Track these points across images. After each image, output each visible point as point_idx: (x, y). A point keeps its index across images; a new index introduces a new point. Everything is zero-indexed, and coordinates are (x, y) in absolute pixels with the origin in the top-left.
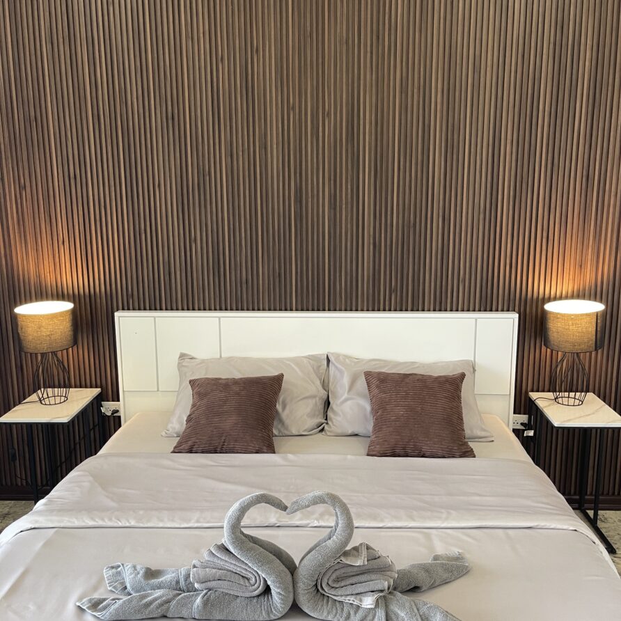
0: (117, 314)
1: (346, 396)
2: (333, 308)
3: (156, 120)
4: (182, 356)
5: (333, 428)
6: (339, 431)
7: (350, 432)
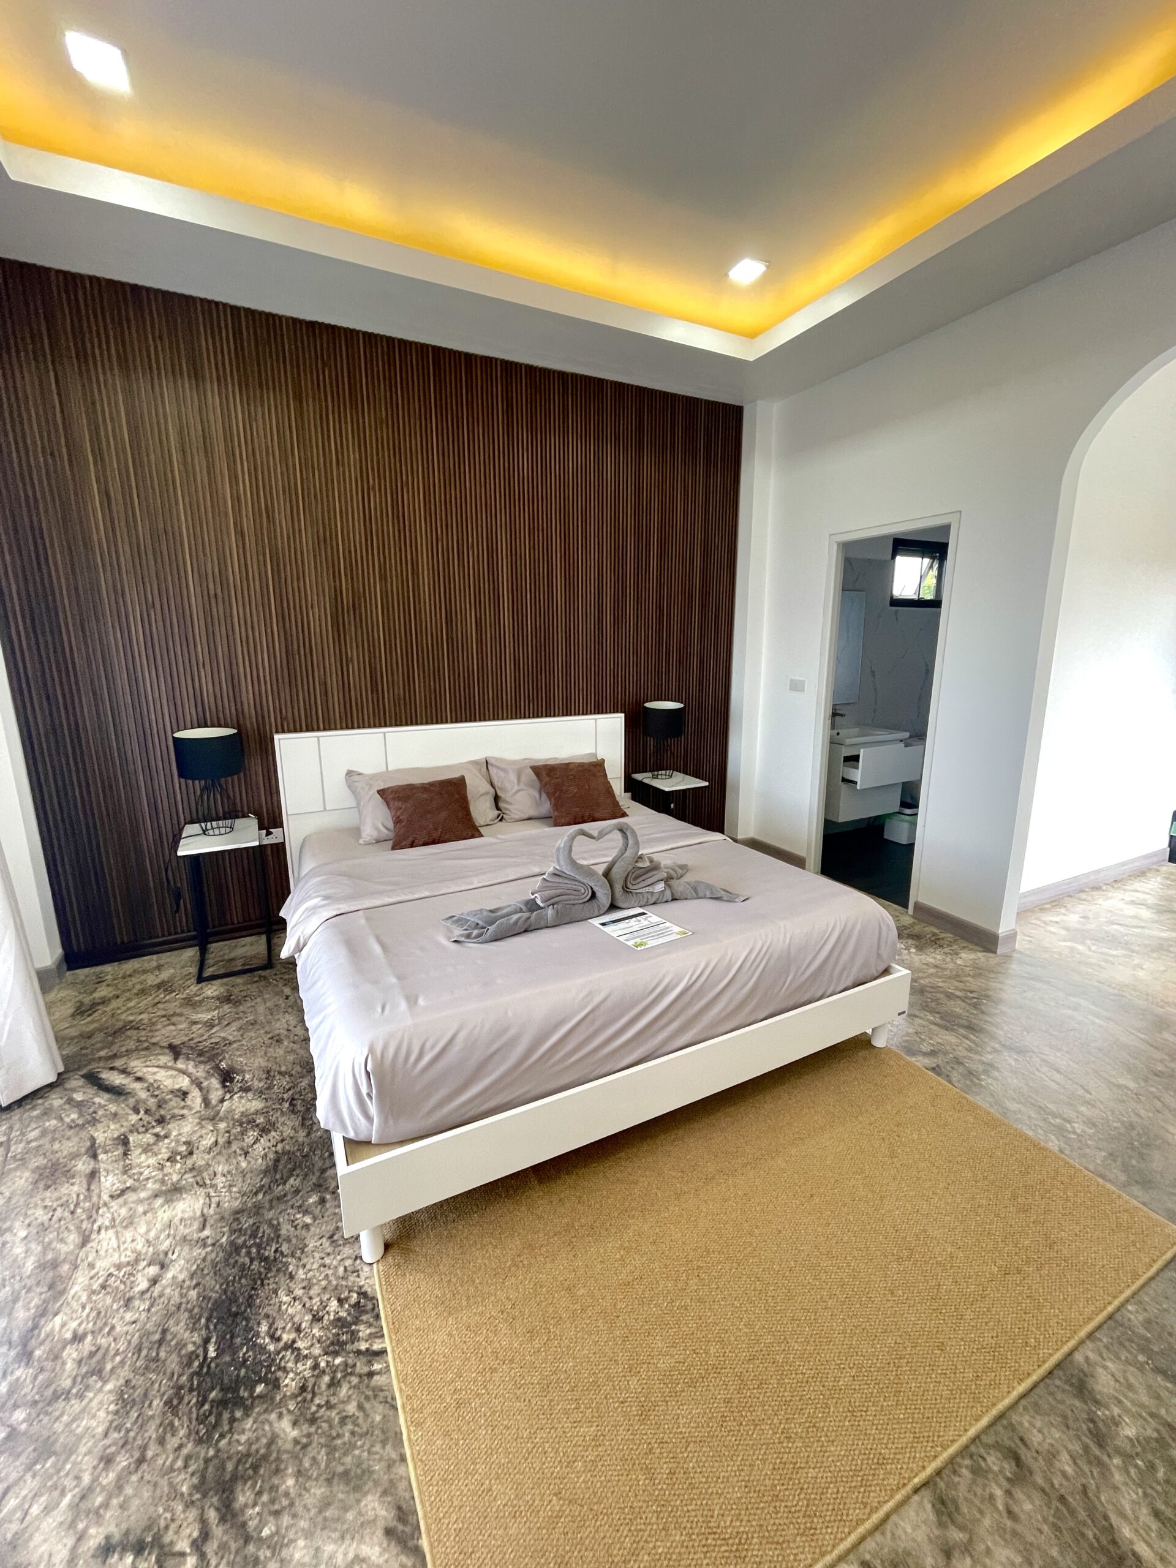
0: (276, 737)
1: (516, 788)
2: (483, 718)
3: (306, 541)
4: (350, 773)
5: (513, 816)
6: (517, 817)
7: (526, 816)
